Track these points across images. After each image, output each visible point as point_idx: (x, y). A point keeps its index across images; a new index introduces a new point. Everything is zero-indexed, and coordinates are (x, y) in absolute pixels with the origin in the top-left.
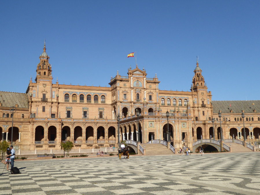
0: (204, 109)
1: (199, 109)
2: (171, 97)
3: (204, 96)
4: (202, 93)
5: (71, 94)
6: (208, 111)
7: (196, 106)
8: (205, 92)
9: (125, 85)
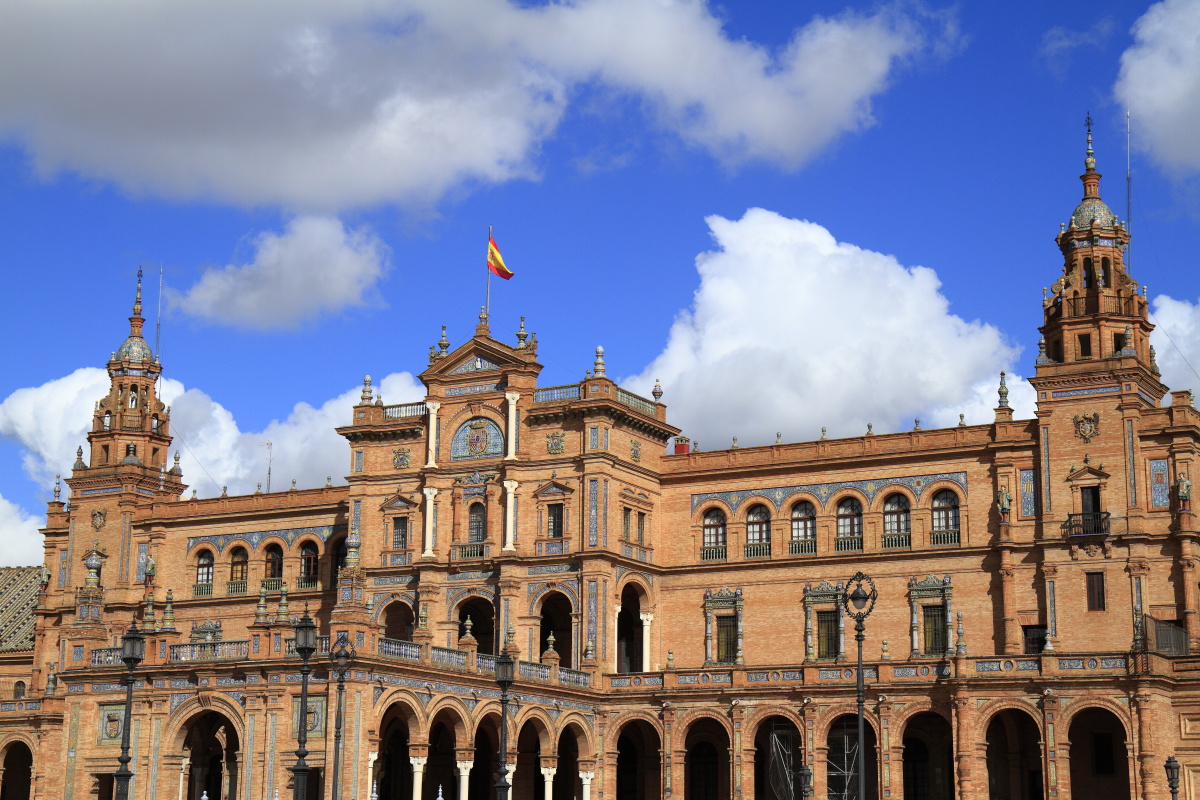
0: (1091, 559)
1: (1051, 556)
2: (823, 491)
3: (1095, 443)
4: (1077, 423)
5: (220, 549)
6: (1135, 569)
7: (1021, 533)
8: (1107, 409)
9: (401, 459)
